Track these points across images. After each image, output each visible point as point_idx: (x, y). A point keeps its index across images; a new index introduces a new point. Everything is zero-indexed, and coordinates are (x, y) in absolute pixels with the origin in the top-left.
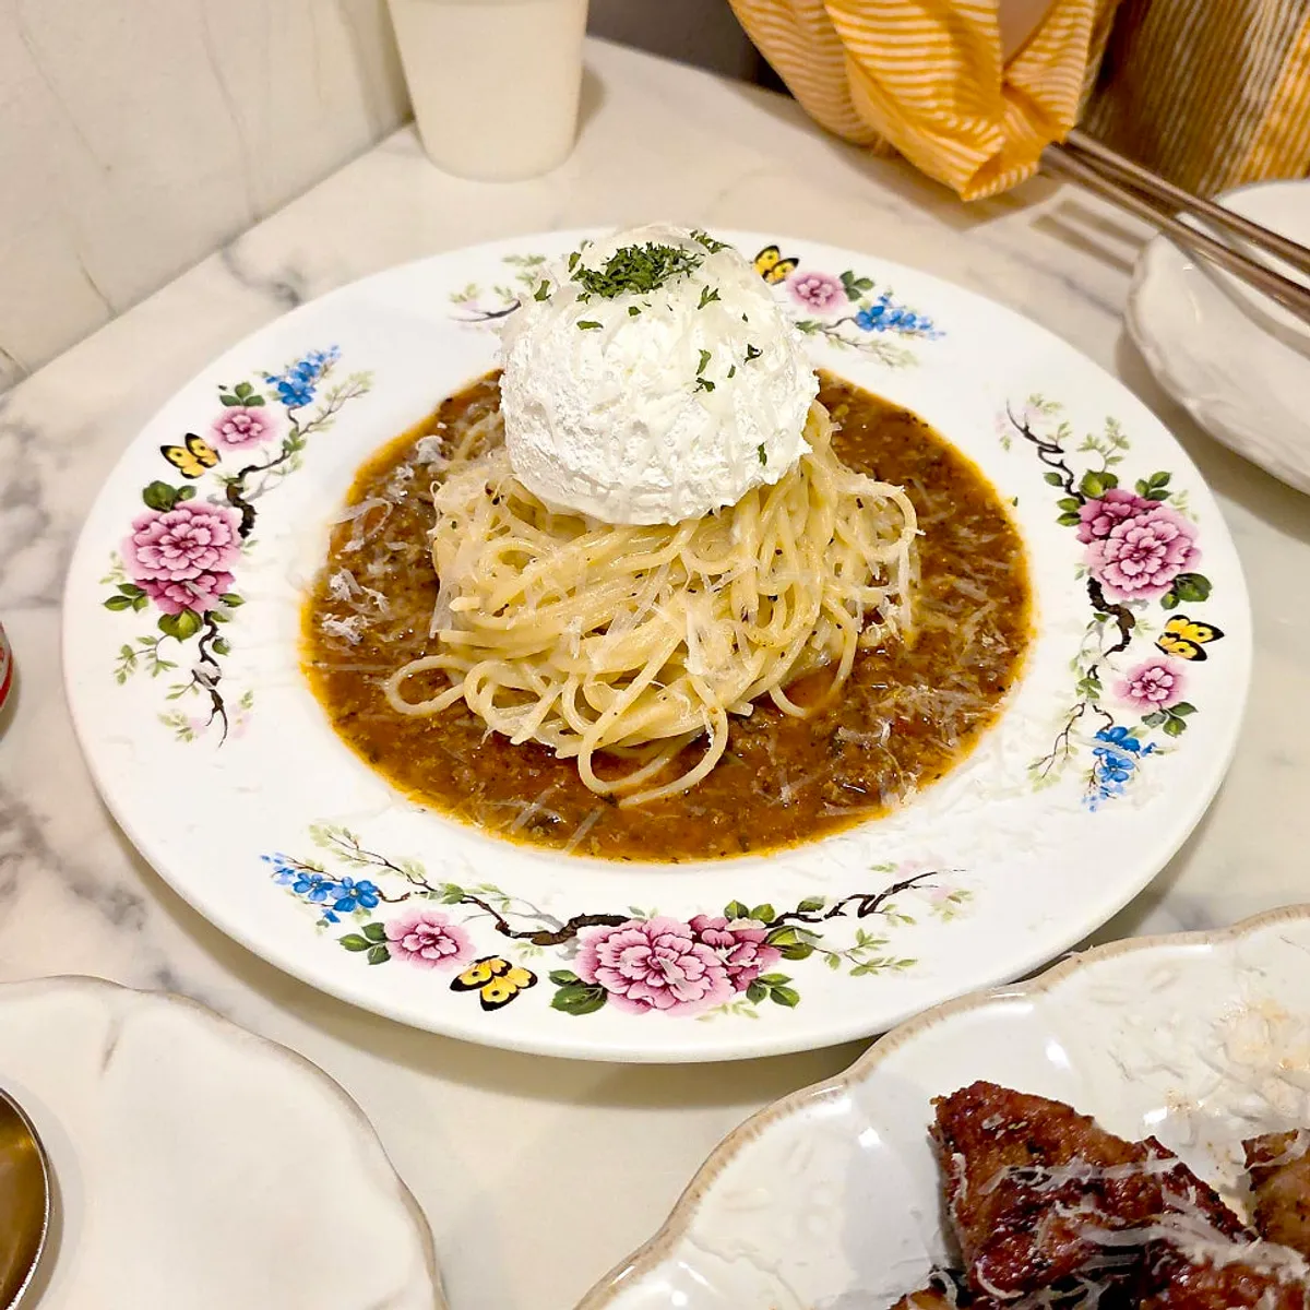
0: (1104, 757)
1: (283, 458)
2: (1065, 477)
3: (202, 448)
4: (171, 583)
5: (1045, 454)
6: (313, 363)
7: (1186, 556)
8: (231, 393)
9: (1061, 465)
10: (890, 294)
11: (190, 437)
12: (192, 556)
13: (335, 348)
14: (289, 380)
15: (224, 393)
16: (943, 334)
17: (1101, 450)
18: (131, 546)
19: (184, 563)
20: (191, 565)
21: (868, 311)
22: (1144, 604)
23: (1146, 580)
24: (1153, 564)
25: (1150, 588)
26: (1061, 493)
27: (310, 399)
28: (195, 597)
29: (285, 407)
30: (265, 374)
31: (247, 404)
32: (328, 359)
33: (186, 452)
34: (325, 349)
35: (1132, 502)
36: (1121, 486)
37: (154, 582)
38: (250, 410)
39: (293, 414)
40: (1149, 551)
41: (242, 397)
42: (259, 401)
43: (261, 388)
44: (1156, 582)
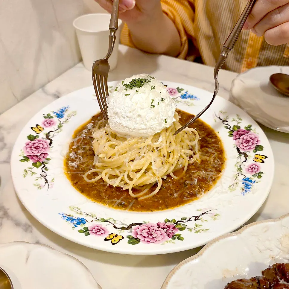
0: (245, 184)
1: (58, 129)
2: (229, 127)
3: (40, 127)
4: (35, 156)
5: (224, 122)
6: (64, 109)
7: (257, 142)
8: (46, 116)
9: (228, 124)
10: (187, 91)
11: (37, 125)
12: (39, 150)
13: (68, 106)
14: (59, 113)
15: (44, 116)
16: (199, 99)
17: (236, 121)
18: (25, 148)
19: (37, 152)
20: (39, 152)
21: (183, 95)
22: (249, 152)
23: (249, 147)
24: (250, 144)
25: (250, 149)
26: (228, 130)
27: (63, 117)
28: (40, 159)
29: (58, 118)
30: (53, 112)
31: (50, 118)
32: (67, 108)
33: (36, 128)
34: (66, 106)
35: (244, 131)
36: (241, 128)
37: (31, 156)
38: (50, 119)
39: (60, 120)
40: (249, 141)
41: (48, 117)
42: (52, 117)
43: (52, 115)
44: (251, 147)
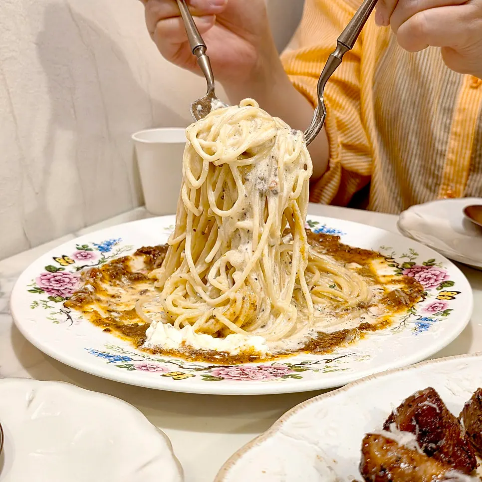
0: (419, 324)
1: (99, 264)
2: (395, 264)
3: (68, 259)
4: (53, 289)
5: (387, 260)
6: (111, 242)
7: (444, 277)
8: (80, 247)
9: (394, 262)
10: (325, 225)
11: (64, 256)
12: (62, 284)
13: (120, 239)
14: (102, 245)
15: (78, 246)
16: (346, 234)
17: (408, 257)
18: (40, 280)
19: (59, 285)
20: (61, 286)
21: (318, 230)
22: (430, 290)
23: (430, 285)
24: (432, 281)
25: (432, 287)
26: (395, 269)
27: (110, 251)
28: (62, 293)
29: (100, 252)
30: (93, 243)
31: (86, 250)
32: (117, 241)
33: (62, 259)
34: (116, 238)
35: (422, 268)
36: (416, 265)
37: (47, 288)
38: (87, 252)
39: (103, 254)
40: (430, 278)
41: (85, 248)
42: (91, 250)
43: (91, 246)
44: (433, 285)
